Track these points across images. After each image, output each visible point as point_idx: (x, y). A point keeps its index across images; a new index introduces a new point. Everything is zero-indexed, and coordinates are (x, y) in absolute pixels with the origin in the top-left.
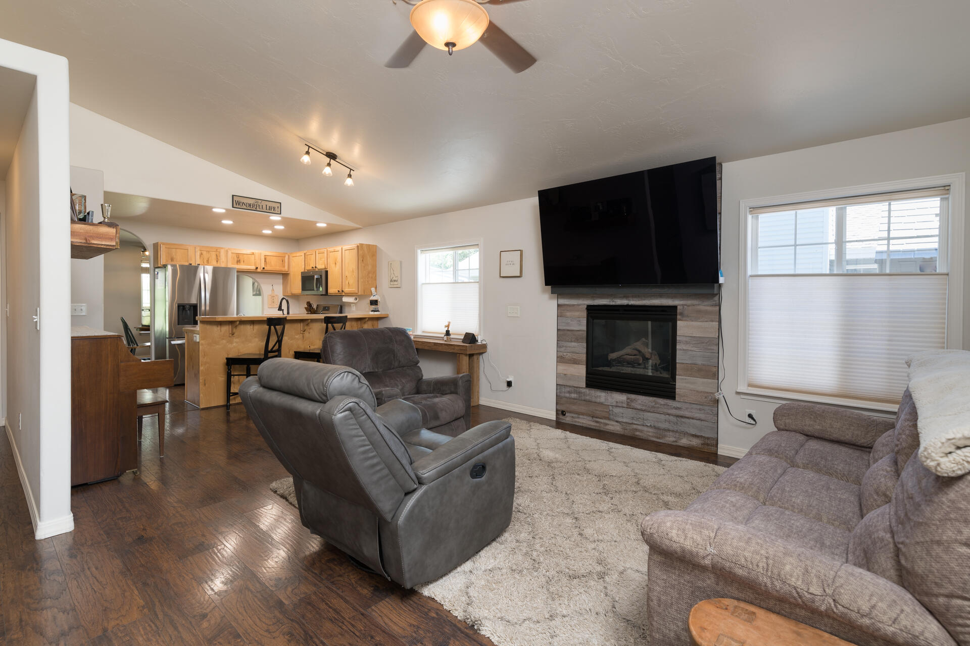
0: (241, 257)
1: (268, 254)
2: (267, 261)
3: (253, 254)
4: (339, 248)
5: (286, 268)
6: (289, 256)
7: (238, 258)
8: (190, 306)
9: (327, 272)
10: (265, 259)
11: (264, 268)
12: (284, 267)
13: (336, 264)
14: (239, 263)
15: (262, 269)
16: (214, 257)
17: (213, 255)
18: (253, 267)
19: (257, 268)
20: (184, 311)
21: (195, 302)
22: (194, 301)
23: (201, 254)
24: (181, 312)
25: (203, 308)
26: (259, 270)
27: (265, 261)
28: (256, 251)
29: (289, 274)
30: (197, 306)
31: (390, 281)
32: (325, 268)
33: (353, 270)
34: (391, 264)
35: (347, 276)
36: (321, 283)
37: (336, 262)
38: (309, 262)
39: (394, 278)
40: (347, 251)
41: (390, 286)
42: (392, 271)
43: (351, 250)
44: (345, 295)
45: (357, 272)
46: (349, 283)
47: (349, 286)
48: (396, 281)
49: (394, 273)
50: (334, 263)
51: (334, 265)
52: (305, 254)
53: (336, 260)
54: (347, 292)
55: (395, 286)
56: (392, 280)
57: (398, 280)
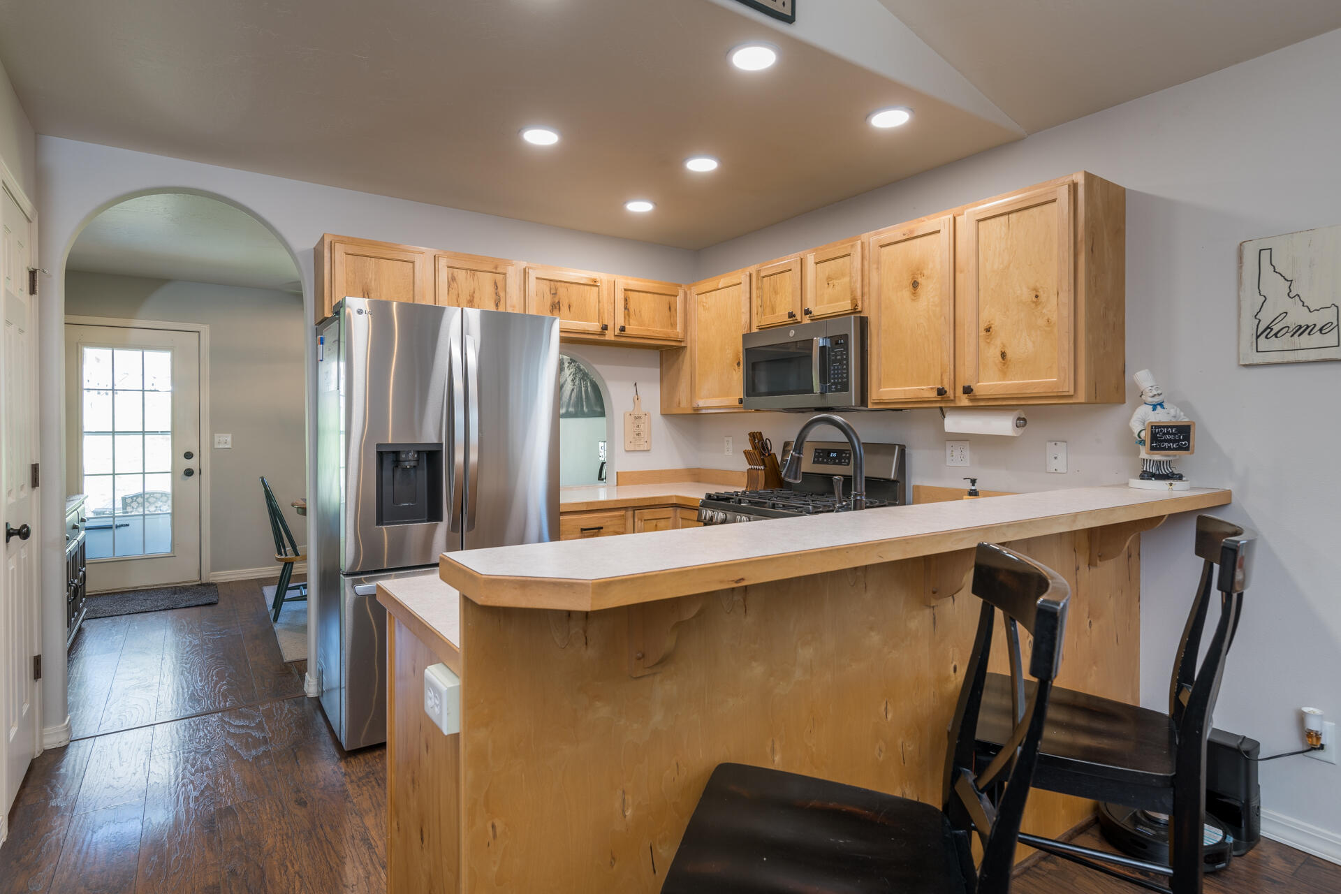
0: (562, 291)
1: (634, 283)
2: (632, 306)
3: (594, 284)
4: (941, 221)
5: (679, 328)
6: (685, 294)
7: (555, 294)
8: (418, 452)
9: (863, 324)
10: (626, 300)
11: (623, 329)
12: (673, 325)
13: (915, 285)
14: (556, 311)
15: (617, 332)
16: (489, 289)
17: (486, 280)
18: (594, 326)
19: (605, 328)
20: (398, 473)
21: (435, 441)
22: (430, 434)
23: (453, 279)
24: (387, 473)
25: (459, 457)
26: (609, 336)
27: (626, 308)
28: (603, 277)
29: (685, 347)
30: (440, 452)
31: (1255, 336)
32: (852, 311)
33: (1034, 293)
34: (1265, 255)
35: (993, 326)
36: (845, 362)
37: (919, 280)
38: (770, 301)
39: (1298, 316)
40: (993, 220)
41: (1259, 359)
42: (1274, 286)
43: (1019, 214)
44: (971, 404)
45: (1067, 302)
46: (1003, 355)
47: (1007, 368)
48: (1321, 330)
49: (1291, 295)
50: (907, 282)
51: (906, 293)
52: (750, 276)
53: (918, 270)
54: (992, 392)
55: (1313, 355)
56: (1272, 329)
57: (1335, 324)
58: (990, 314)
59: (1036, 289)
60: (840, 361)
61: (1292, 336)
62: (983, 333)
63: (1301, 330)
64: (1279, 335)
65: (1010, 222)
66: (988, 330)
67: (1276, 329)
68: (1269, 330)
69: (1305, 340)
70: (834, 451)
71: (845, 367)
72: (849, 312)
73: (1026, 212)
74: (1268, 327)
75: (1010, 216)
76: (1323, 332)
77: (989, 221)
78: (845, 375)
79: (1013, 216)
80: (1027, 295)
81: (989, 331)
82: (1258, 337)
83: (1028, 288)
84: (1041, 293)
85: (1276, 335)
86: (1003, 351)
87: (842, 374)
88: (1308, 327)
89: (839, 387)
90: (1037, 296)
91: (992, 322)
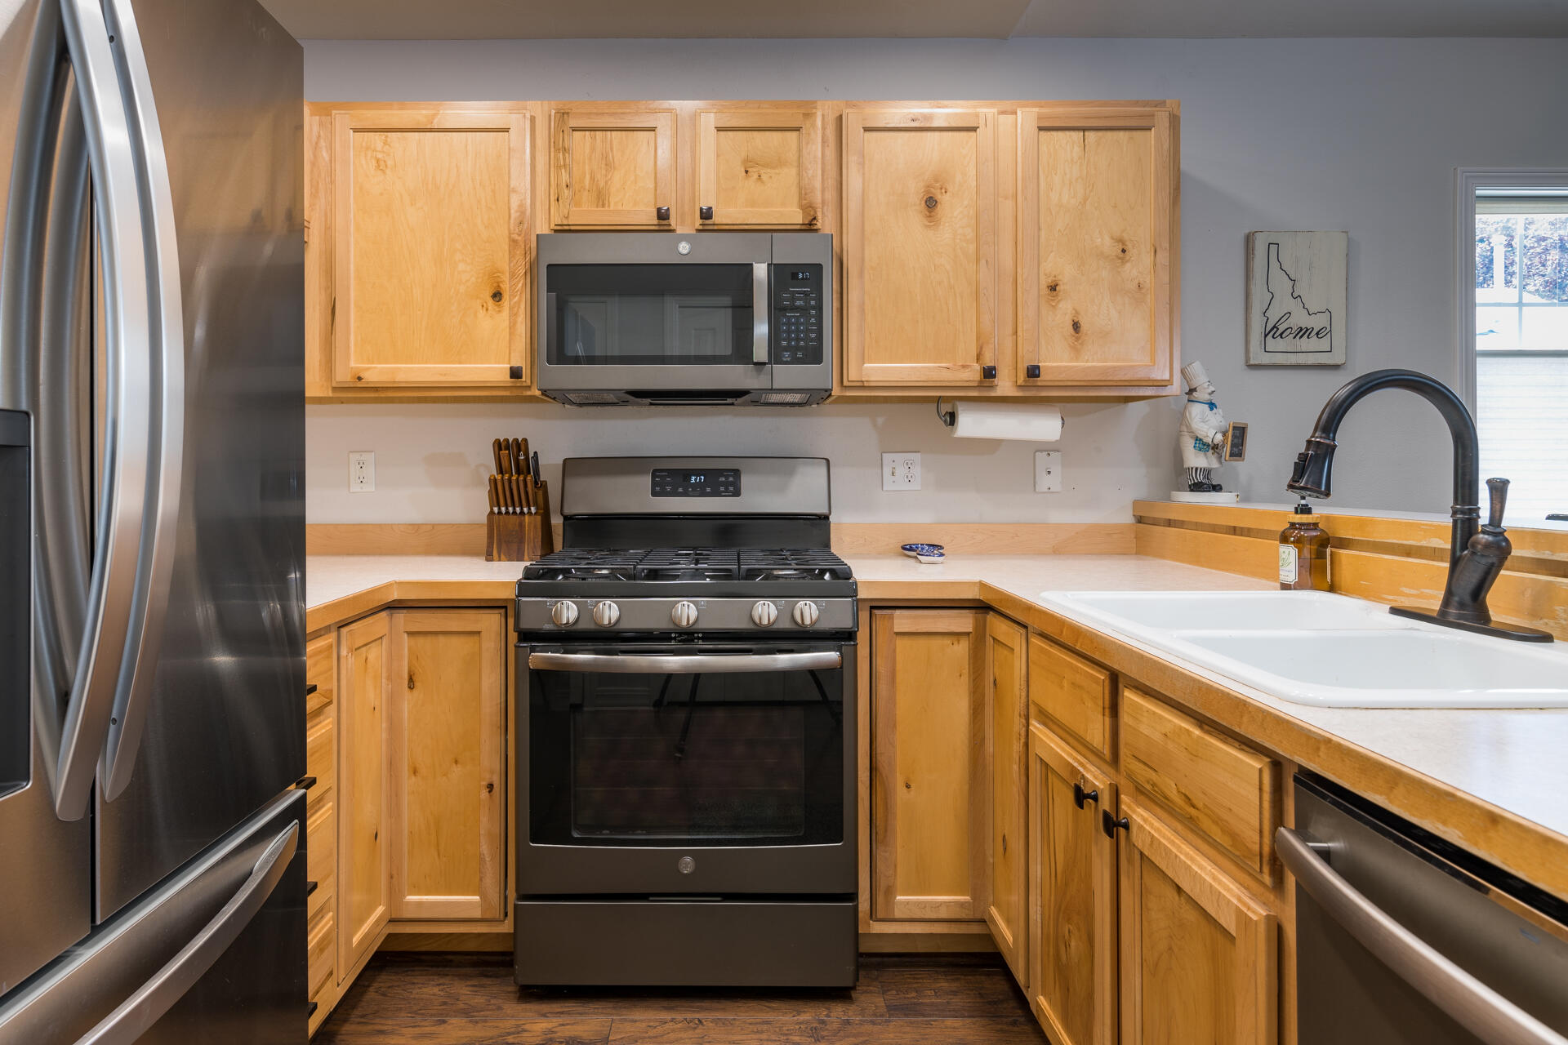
4: (979, 114)
13: (931, 203)
31: (1263, 335)
32: (803, 227)
33: (1121, 247)
34: (1273, 248)
35: (1060, 283)
36: (813, 312)
37: (938, 197)
38: (592, 178)
39: (1300, 319)
40: (1060, 134)
41: (1266, 359)
42: (1280, 284)
43: (1100, 134)
44: (1020, 394)
45: (1168, 264)
46: (1076, 326)
47: (1082, 344)
48: (1317, 334)
49: (1295, 295)
50: (916, 199)
51: (915, 216)
52: (533, 119)
53: (937, 181)
54: (1062, 377)
55: (1311, 359)
56: (1278, 329)
57: (1328, 329)
58: (1058, 264)
59: (1121, 241)
60: (804, 310)
61: (1294, 338)
62: (1045, 291)
63: (1303, 332)
64: (1284, 336)
65: (1086, 141)
66: (1053, 288)
67: (1281, 328)
68: (1275, 329)
69: (1304, 343)
70: (698, 472)
71: (813, 320)
72: (798, 227)
73: (1109, 134)
74: (1274, 327)
75: (1087, 133)
76: (1319, 336)
77: (1054, 133)
78: (813, 336)
79: (1091, 136)
80: (1108, 245)
81: (1055, 290)
82: (1266, 336)
83: (1112, 238)
84: (1129, 247)
85: (1281, 335)
86: (1076, 320)
87: (807, 331)
88: (1307, 330)
89: (800, 354)
90: (1124, 251)
91: (1060, 277)
